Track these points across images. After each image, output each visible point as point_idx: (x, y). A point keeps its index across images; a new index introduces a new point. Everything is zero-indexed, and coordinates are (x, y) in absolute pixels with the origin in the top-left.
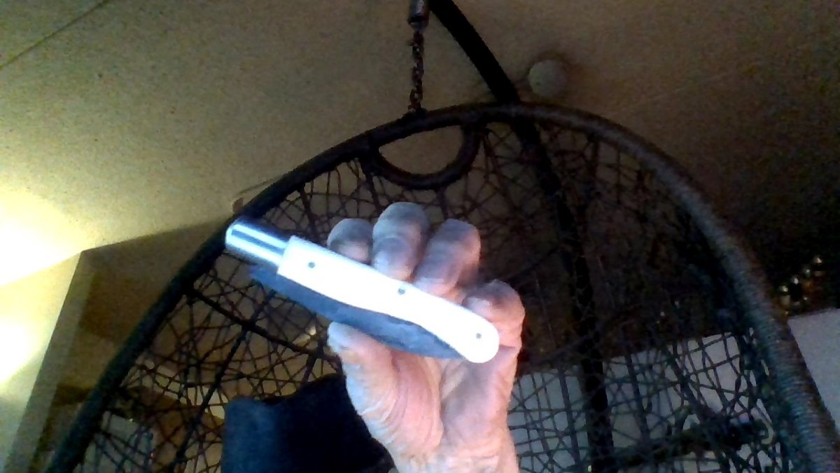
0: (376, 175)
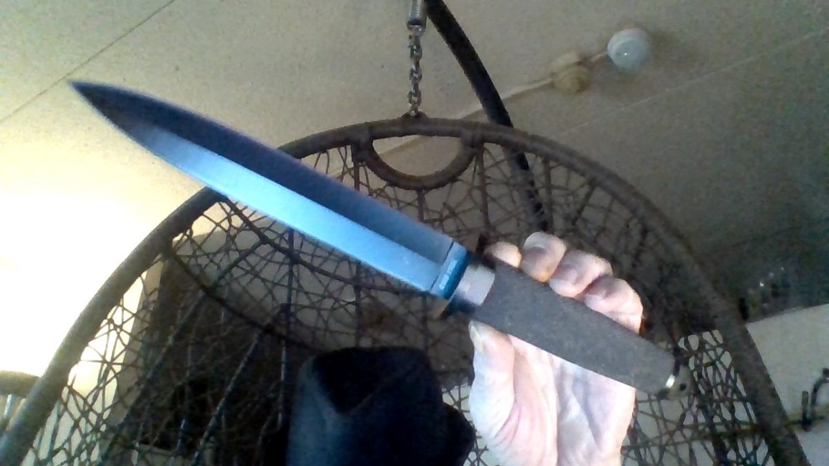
0: (364, 166)
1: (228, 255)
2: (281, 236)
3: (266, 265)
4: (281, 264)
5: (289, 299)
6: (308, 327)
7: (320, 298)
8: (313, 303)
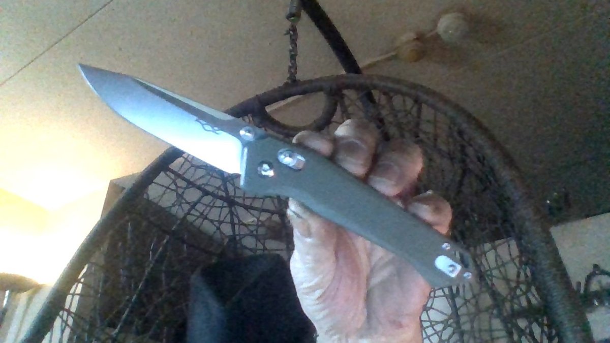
1: (182, 207)
2: (219, 188)
3: (210, 210)
4: (222, 207)
5: (234, 231)
6: (251, 250)
7: (255, 227)
8: (252, 232)
